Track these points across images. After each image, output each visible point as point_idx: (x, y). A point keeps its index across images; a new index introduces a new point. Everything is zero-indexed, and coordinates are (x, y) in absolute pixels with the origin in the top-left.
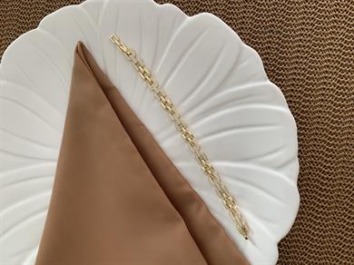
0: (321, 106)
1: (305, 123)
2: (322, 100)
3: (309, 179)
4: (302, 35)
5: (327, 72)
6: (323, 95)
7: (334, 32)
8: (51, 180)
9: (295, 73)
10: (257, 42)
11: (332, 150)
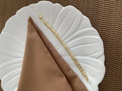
0: (113, 35)
1: (107, 42)
2: (113, 33)
3: (109, 62)
4: (104, 10)
5: (114, 23)
6: (113, 31)
7: (116, 9)
9: (103, 24)
10: (88, 14)
11: (118, 51)
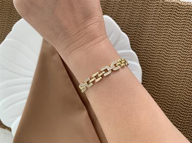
0: (157, 64)
1: (148, 71)
2: (157, 61)
4: (151, 29)
5: (161, 48)
6: (158, 58)
7: (166, 29)
9: (146, 47)
10: (129, 31)
11: (159, 85)
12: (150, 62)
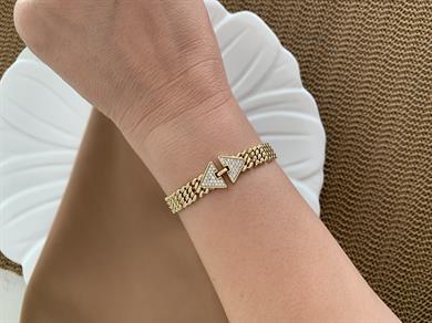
8: (69, 168)
12: (344, 118)
